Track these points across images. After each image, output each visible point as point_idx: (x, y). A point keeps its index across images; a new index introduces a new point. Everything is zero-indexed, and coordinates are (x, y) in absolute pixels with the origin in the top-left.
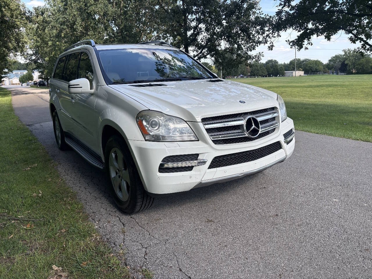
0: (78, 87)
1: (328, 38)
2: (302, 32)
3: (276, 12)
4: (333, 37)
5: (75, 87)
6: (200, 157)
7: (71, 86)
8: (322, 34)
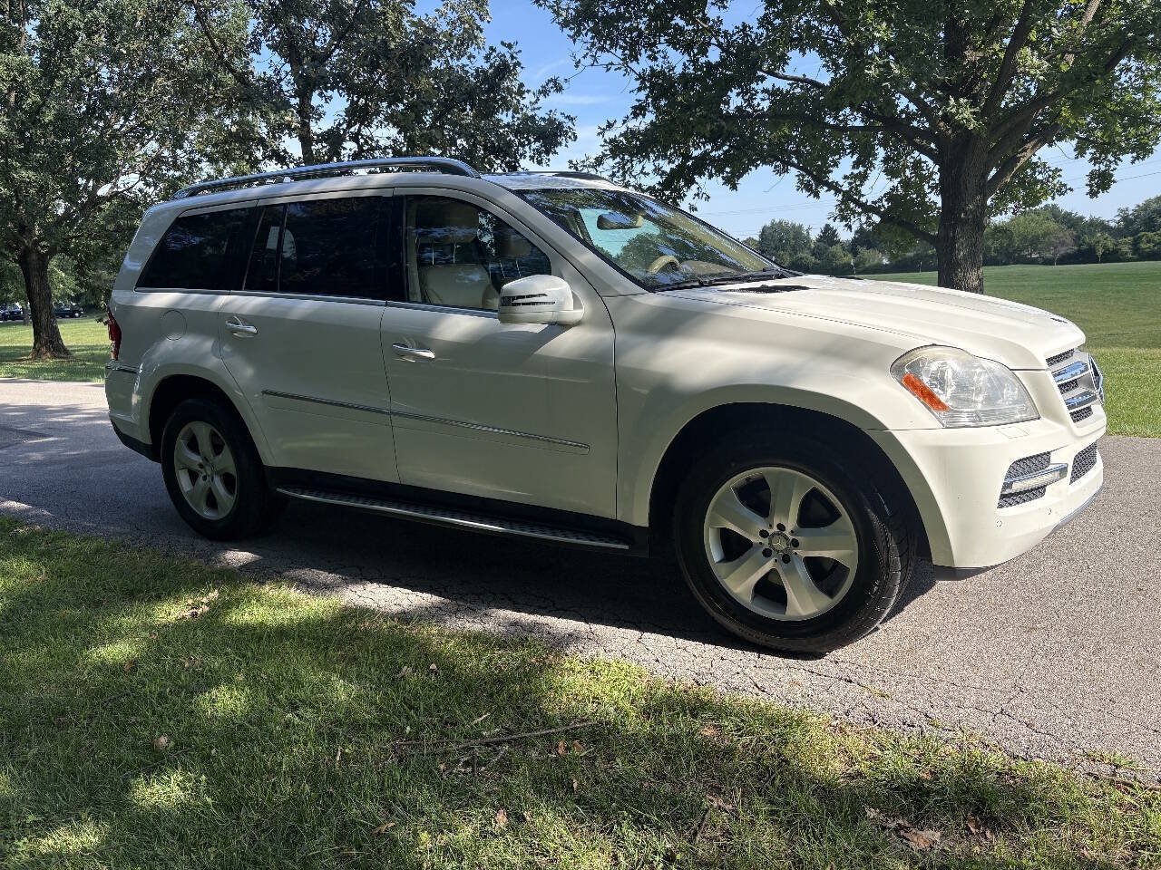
0: (545, 303)
1: (731, 182)
2: (676, 163)
3: (633, 108)
4: (743, 182)
5: (533, 304)
6: (1054, 459)
7: (520, 301)
8: (720, 171)
